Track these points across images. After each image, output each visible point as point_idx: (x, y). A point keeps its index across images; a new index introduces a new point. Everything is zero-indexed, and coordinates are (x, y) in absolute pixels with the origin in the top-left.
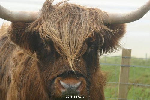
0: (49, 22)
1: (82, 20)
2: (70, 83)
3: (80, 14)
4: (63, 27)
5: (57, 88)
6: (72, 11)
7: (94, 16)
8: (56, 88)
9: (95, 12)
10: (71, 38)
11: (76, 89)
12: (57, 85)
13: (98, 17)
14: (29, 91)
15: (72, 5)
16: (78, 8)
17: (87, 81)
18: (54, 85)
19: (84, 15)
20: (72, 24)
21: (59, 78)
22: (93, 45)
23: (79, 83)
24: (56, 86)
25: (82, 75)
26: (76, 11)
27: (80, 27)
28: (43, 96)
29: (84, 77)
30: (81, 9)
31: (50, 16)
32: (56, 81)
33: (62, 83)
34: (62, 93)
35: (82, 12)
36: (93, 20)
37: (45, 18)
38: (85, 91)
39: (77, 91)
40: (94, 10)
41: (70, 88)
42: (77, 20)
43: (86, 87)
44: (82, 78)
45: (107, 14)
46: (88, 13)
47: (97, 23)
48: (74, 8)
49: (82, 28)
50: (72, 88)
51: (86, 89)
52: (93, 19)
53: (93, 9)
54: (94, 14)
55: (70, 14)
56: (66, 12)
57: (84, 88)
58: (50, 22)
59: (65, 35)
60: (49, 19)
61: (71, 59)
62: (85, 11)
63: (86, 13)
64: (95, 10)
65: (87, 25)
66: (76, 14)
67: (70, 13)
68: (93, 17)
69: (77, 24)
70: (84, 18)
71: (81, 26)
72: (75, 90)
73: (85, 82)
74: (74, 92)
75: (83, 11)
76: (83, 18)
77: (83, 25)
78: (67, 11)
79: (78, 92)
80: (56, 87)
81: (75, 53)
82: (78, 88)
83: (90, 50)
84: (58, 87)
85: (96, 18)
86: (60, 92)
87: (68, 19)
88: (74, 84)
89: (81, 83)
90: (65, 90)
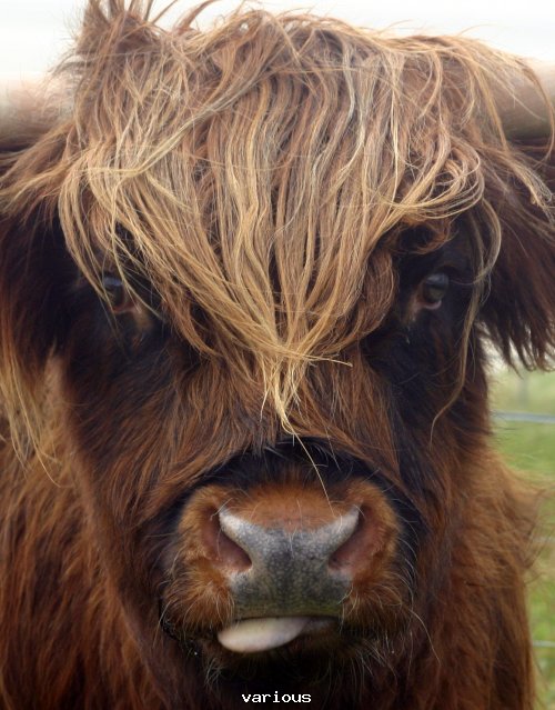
0: (132, 134)
1: (356, 113)
2: (287, 520)
3: (341, 74)
4: (229, 159)
5: (199, 561)
6: (286, 57)
7: (438, 84)
8: (193, 562)
9: (445, 58)
10: (280, 230)
11: (325, 558)
12: (197, 541)
13: (464, 91)
14: (33, 613)
15: (289, 20)
16: (330, 41)
17: (405, 509)
18: (180, 543)
19: (367, 81)
20: (285, 144)
21: (210, 490)
22: (434, 278)
23: (344, 523)
24: (192, 546)
25: (361, 470)
26: (316, 55)
27: (344, 154)
28: (119, 645)
29: (377, 480)
30: (346, 47)
31: (139, 97)
32: (189, 518)
33: (233, 523)
34: (229, 589)
35: (353, 60)
36: (434, 109)
37: (108, 108)
38: (386, 575)
39: (331, 573)
40: (438, 48)
41: (287, 555)
42: (324, 113)
43: (398, 548)
44: (368, 490)
45: (528, 72)
46: (395, 66)
47: (460, 132)
48: (301, 37)
49: (360, 160)
50: (299, 550)
51: (397, 565)
52: (431, 101)
53: (433, 41)
54: (439, 69)
55: (274, 80)
56: (244, 67)
57: (379, 555)
58: (140, 130)
59: (241, 209)
60: (134, 112)
61: (284, 365)
62: (376, 52)
63: (382, 70)
64: (444, 44)
65: (388, 138)
66: (312, 75)
67: (274, 70)
68: (431, 87)
69: (325, 137)
70: (370, 99)
71: (353, 151)
72: (318, 566)
73: (387, 515)
74: (316, 580)
75: (365, 55)
76: (360, 101)
77: (367, 144)
78: (255, 61)
79: (340, 583)
80: (190, 554)
81: (311, 325)
82: (337, 555)
83: (415, 307)
84: (203, 552)
85: (454, 99)
86: (219, 581)
87: (262, 107)
88: (315, 528)
89: (361, 523)
90: (250, 571)
